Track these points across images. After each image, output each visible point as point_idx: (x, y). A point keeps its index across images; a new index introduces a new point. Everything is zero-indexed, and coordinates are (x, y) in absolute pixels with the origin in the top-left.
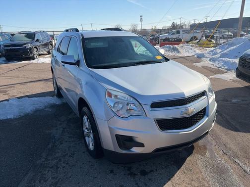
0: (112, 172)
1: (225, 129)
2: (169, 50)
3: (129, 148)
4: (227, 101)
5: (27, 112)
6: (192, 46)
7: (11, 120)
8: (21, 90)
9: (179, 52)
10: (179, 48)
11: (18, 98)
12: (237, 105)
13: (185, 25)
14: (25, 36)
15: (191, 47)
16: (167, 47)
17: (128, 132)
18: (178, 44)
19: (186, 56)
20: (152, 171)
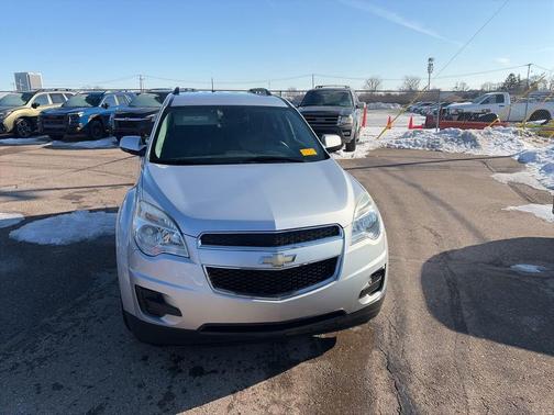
0: (145, 358)
1: (435, 322)
2: (452, 140)
3: (158, 315)
4: (501, 265)
5: (87, 236)
6: (515, 133)
7: (54, 247)
8: (104, 198)
9: (476, 145)
10: (478, 136)
11: (91, 211)
12: (514, 277)
13: (545, 82)
14: (156, 98)
15: (512, 136)
16: (451, 132)
17: (160, 285)
18: (481, 127)
19: (491, 154)
20: (215, 372)
